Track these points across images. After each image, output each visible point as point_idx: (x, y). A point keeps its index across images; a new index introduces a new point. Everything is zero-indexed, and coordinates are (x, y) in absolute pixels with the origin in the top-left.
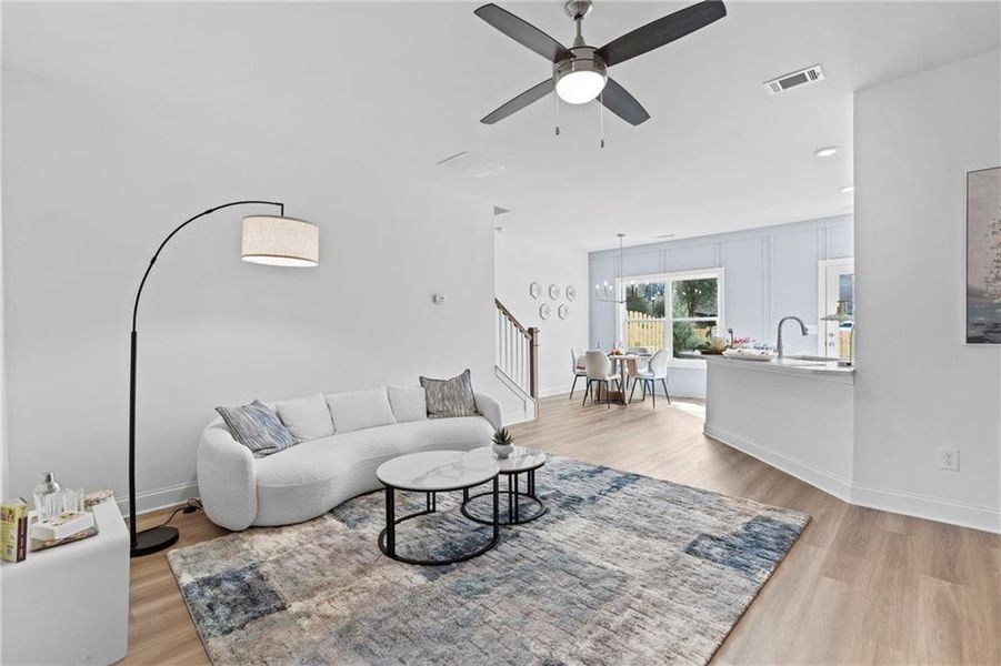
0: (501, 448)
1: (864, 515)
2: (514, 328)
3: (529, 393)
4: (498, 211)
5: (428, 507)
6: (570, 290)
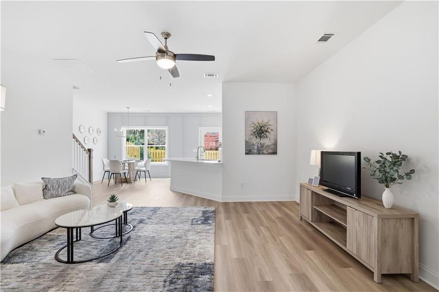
0: (112, 204)
2: (81, 149)
3: (88, 181)
4: (74, 87)
6: (99, 130)
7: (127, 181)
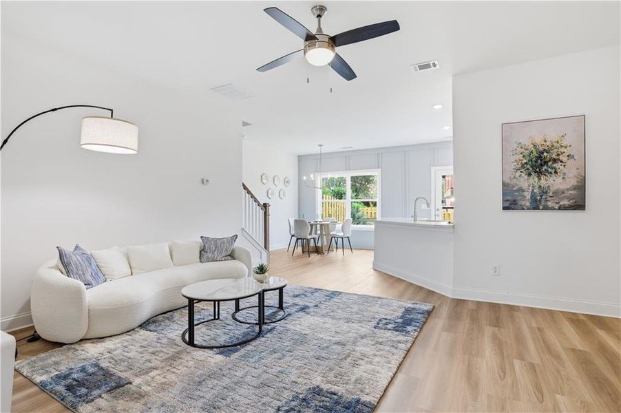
0: (259, 276)
1: (459, 303)
2: (254, 203)
3: (263, 247)
4: (245, 124)
5: (215, 317)
6: (286, 180)
7: (318, 250)
